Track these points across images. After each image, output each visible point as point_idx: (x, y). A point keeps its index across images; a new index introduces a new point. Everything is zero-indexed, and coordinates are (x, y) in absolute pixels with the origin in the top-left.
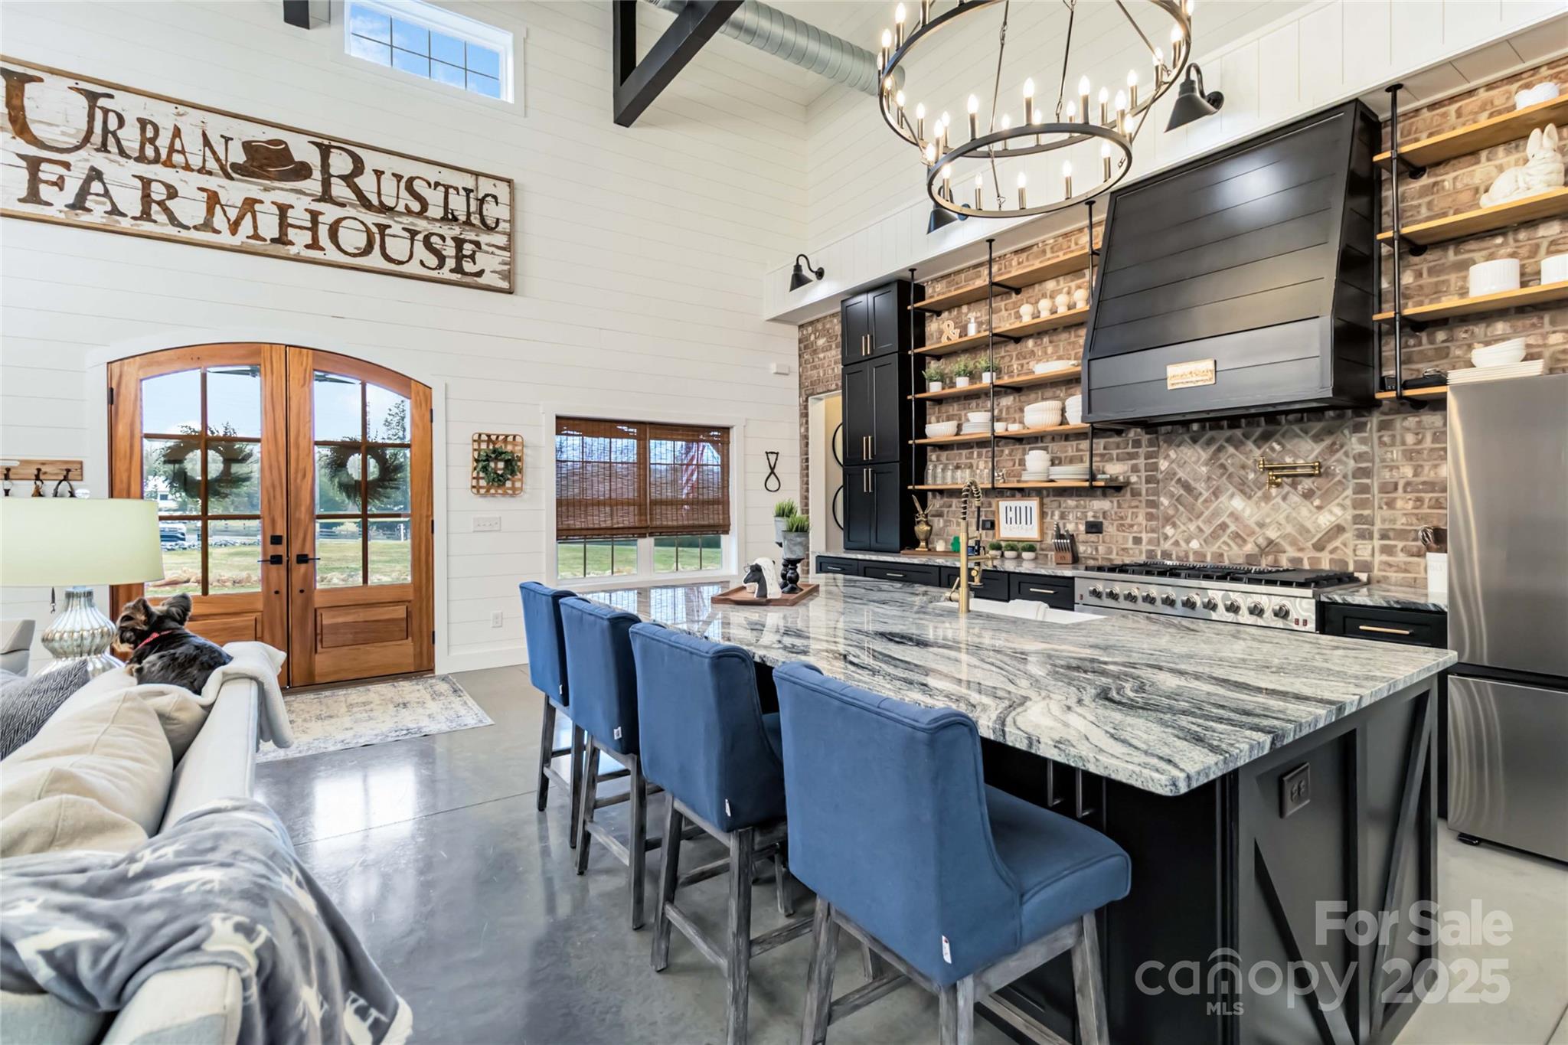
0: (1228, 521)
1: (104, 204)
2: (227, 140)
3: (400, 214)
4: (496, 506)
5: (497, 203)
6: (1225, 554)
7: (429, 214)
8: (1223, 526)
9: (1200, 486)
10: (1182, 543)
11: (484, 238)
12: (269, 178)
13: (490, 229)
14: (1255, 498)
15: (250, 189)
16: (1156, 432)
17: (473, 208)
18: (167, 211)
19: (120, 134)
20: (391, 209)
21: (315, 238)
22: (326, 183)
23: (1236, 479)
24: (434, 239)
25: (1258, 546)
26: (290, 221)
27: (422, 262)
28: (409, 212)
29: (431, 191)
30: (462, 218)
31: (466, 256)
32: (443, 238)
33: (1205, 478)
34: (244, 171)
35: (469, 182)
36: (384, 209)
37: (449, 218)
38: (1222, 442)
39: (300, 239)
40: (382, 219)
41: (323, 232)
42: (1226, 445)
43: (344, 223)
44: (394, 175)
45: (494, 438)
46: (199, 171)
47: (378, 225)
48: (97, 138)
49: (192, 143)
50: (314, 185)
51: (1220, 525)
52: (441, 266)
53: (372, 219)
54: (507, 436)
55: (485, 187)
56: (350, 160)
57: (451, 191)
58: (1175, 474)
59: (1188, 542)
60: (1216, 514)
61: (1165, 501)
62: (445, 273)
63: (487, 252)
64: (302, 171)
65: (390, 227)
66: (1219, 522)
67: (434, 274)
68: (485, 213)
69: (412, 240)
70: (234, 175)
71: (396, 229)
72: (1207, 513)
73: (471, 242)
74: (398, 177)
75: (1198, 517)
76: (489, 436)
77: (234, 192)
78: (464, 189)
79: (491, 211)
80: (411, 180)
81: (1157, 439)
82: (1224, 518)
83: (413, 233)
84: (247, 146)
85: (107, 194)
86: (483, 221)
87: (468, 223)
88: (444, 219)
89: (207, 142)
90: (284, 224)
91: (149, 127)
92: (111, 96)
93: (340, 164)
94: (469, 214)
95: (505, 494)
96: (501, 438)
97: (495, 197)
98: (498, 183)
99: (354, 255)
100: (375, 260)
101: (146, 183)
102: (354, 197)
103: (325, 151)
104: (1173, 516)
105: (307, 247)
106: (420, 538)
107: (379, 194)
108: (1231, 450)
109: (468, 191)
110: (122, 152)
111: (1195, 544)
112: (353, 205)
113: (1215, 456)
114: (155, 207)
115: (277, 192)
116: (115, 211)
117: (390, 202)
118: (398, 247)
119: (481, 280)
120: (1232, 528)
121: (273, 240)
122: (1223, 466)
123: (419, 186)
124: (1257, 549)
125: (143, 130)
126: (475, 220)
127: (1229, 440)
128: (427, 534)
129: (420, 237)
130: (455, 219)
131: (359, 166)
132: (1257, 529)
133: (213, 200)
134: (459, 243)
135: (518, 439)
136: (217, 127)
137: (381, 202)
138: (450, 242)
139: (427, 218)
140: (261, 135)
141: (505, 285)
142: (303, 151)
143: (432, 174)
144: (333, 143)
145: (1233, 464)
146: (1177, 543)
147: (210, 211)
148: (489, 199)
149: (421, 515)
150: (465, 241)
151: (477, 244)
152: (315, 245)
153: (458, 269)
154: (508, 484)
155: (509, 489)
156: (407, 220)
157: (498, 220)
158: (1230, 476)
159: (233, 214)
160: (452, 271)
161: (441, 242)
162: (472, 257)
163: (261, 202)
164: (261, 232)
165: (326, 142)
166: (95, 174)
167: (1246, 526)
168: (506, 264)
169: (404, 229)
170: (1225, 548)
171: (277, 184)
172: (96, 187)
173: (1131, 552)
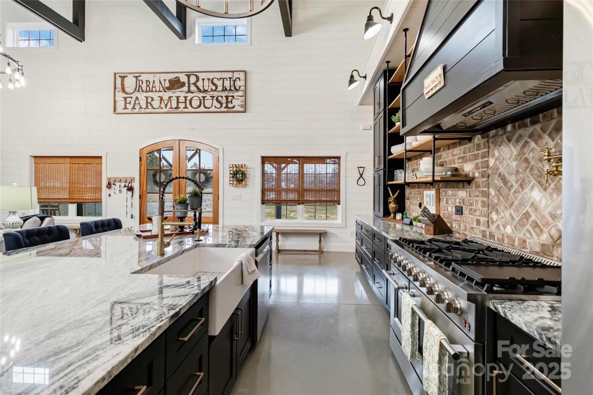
0: (530, 210)
1: (138, 106)
2: (165, 80)
3: (209, 91)
4: (239, 191)
5: (240, 80)
6: (528, 241)
7: (218, 90)
8: (527, 215)
9: (512, 179)
10: (501, 227)
11: (236, 94)
12: (175, 89)
13: (237, 90)
14: (549, 190)
15: (169, 94)
16: (488, 137)
17: (232, 84)
18: (151, 105)
19: (142, 86)
20: (207, 91)
21: (186, 105)
22: (189, 87)
23: (536, 172)
24: (220, 98)
25: (552, 237)
26: (180, 101)
27: (215, 107)
28: (212, 90)
29: (219, 81)
30: (228, 88)
31: (229, 102)
32: (222, 97)
33: (515, 172)
34: (168, 89)
35: (230, 75)
36: (205, 91)
37: (224, 89)
38: (526, 138)
39: (182, 106)
40: (204, 95)
41: (188, 102)
42: (529, 140)
43: (193, 99)
44: (208, 79)
45: (238, 166)
46: (159, 92)
47: (202, 97)
48: (137, 89)
49: (157, 84)
50: (186, 88)
51: (524, 214)
52: (221, 107)
53: (201, 95)
54: (242, 165)
55: (236, 75)
56: (195, 77)
57: (225, 80)
58: (498, 169)
59: (505, 227)
60: (522, 204)
61: (492, 192)
62: (223, 109)
63: (236, 99)
64: (183, 84)
65: (206, 97)
66: (524, 211)
67: (219, 110)
68: (236, 85)
69: (213, 100)
70: (166, 91)
71: (208, 97)
72: (516, 203)
73: (231, 96)
74: (209, 79)
75: (511, 206)
76: (236, 165)
77: (166, 95)
78: (229, 78)
79: (238, 84)
80: (213, 79)
81: (488, 141)
82: (528, 208)
83: (213, 97)
84: (170, 81)
85: (139, 103)
86: (235, 88)
87: (230, 90)
88: (223, 90)
89: (160, 83)
90: (178, 102)
91: (148, 82)
92: (140, 76)
93: (193, 79)
94: (230, 86)
95: (242, 186)
96: (240, 166)
97: (239, 78)
98: (240, 73)
99: (196, 108)
100: (202, 109)
101: (147, 98)
102: (196, 89)
103: (189, 76)
104: (497, 204)
105: (184, 108)
106: (215, 201)
107: (203, 86)
108: (533, 144)
109: (230, 78)
110: (143, 91)
111: (509, 230)
112: (196, 92)
113: (521, 153)
114: (149, 104)
115: (177, 93)
116: (141, 108)
117: (206, 88)
118: (208, 103)
119: (234, 109)
120: (533, 218)
121: (175, 108)
122: (526, 160)
123: (215, 81)
124: (550, 240)
125: (147, 83)
126: (233, 88)
127: (531, 136)
128: (217, 200)
129: (215, 98)
130: (226, 89)
131: (198, 78)
132: (550, 220)
133: (161, 99)
134: (227, 97)
135: (246, 165)
136: (163, 77)
137: (204, 89)
138: (224, 98)
139: (217, 91)
140: (172, 76)
141: (242, 110)
142: (183, 78)
143: (219, 75)
144: (191, 74)
145: (533, 157)
146: (498, 227)
147: (161, 103)
148: (237, 79)
149: (215, 193)
150: (229, 96)
151: (233, 97)
152: (186, 107)
153: (227, 107)
154: (244, 182)
155: (243, 184)
156: (211, 93)
157: (240, 86)
158: (532, 169)
159: (166, 102)
160: (225, 108)
161: (221, 98)
162: (231, 102)
163: (172, 97)
164: (172, 106)
165: (189, 74)
166: (137, 98)
167: (543, 217)
168: (242, 102)
169: (210, 96)
170: (528, 235)
171: (177, 90)
172: (137, 102)
173: (475, 230)
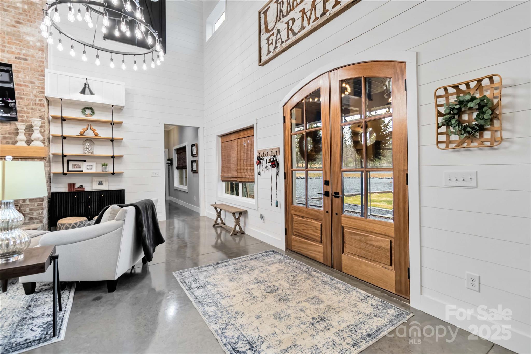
1: (279, 42)
19: (283, 9)
45: (463, 87)
46: (300, 3)
48: (278, 16)
54: (479, 81)
76: (456, 87)
90: (324, 3)
95: (481, 146)
96: (472, 85)
101: (288, 23)
106: (399, 189)
110: (283, 16)
114: (290, 32)
116: (282, 43)
121: (321, 16)
128: (404, 186)
133: (303, 13)
135: (495, 79)
147: (303, 20)
149: (399, 170)
152: (336, 3)
154: (487, 135)
155: (487, 140)
159: (308, 14)
164: (317, 15)
166: (278, 31)
172: (279, 36)
